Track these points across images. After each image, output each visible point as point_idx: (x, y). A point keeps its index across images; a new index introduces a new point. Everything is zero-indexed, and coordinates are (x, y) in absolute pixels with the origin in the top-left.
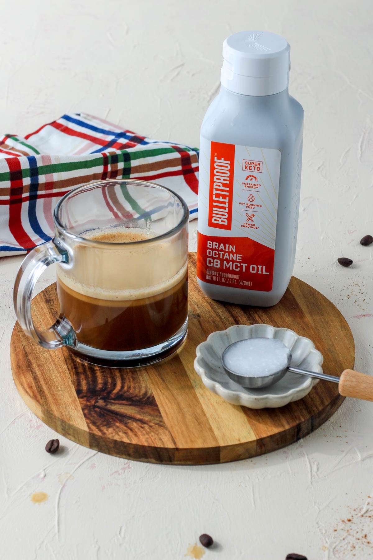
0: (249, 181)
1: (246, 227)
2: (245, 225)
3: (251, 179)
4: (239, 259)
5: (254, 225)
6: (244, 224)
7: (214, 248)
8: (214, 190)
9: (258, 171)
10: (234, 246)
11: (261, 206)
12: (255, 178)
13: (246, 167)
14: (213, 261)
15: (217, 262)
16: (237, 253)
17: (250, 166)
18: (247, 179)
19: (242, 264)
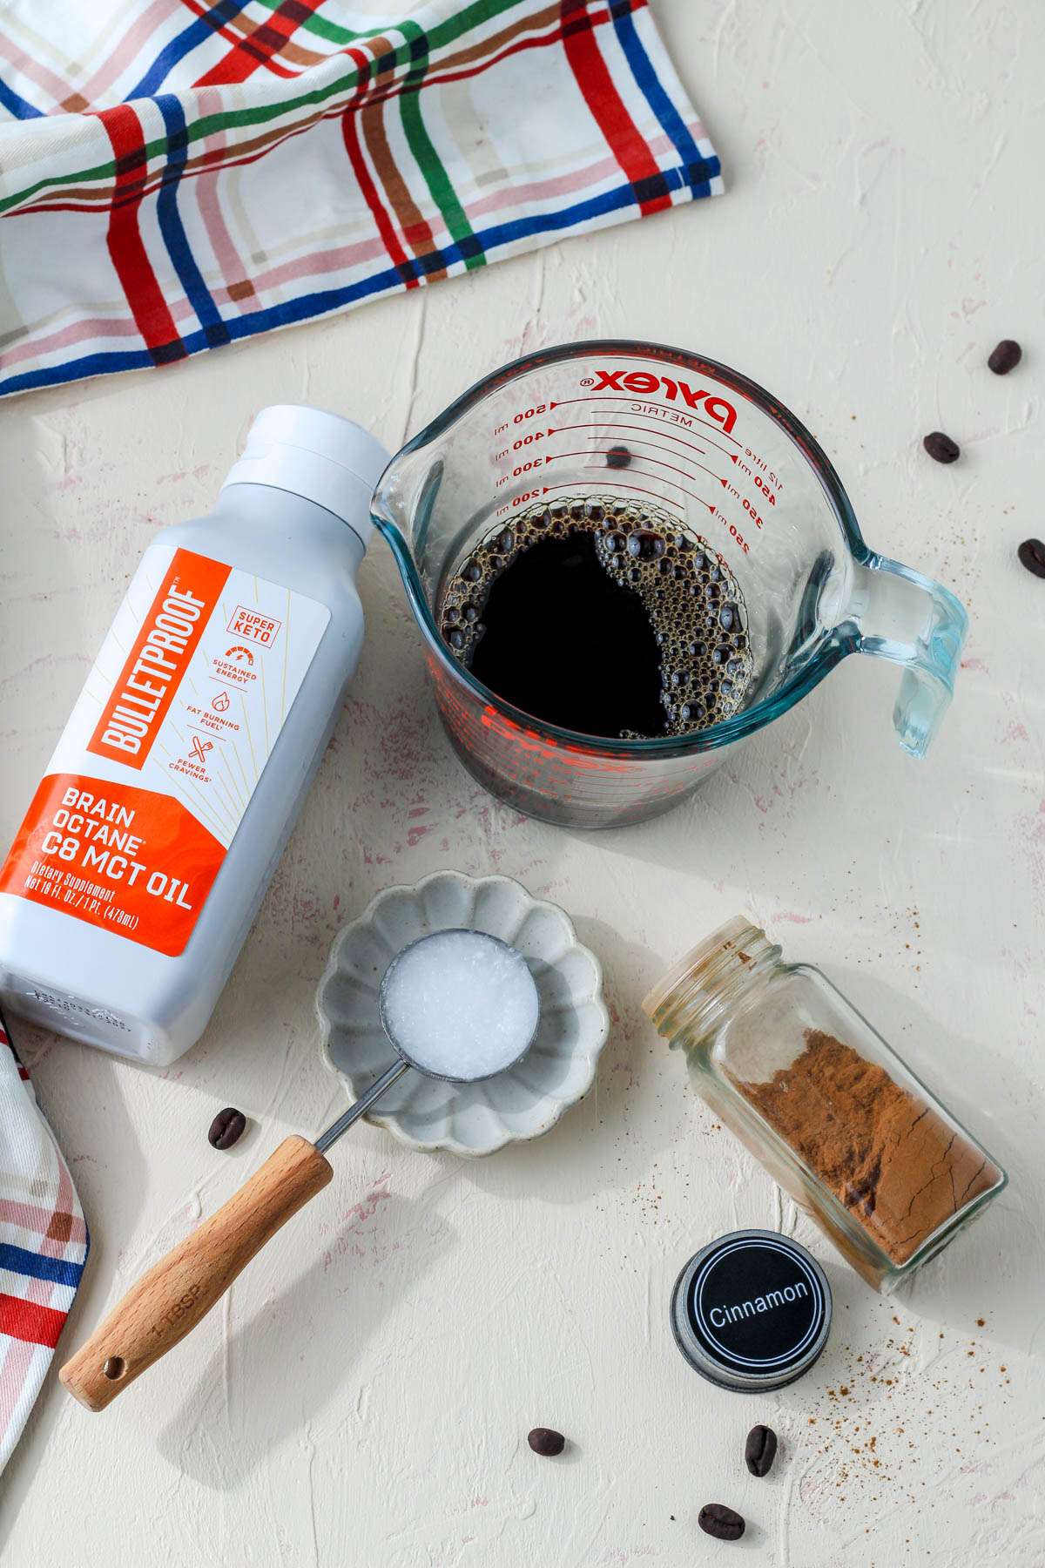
0: (231, 660)
1: (182, 770)
2: (181, 766)
3: (239, 657)
4: (131, 849)
5: (203, 771)
6: (180, 761)
7: (78, 807)
8: (140, 661)
9: (263, 643)
10: (133, 813)
11: (237, 728)
12: (250, 656)
13: (238, 626)
14: (63, 841)
15: (71, 845)
16: (131, 831)
17: (247, 626)
18: (228, 654)
19: (133, 864)
